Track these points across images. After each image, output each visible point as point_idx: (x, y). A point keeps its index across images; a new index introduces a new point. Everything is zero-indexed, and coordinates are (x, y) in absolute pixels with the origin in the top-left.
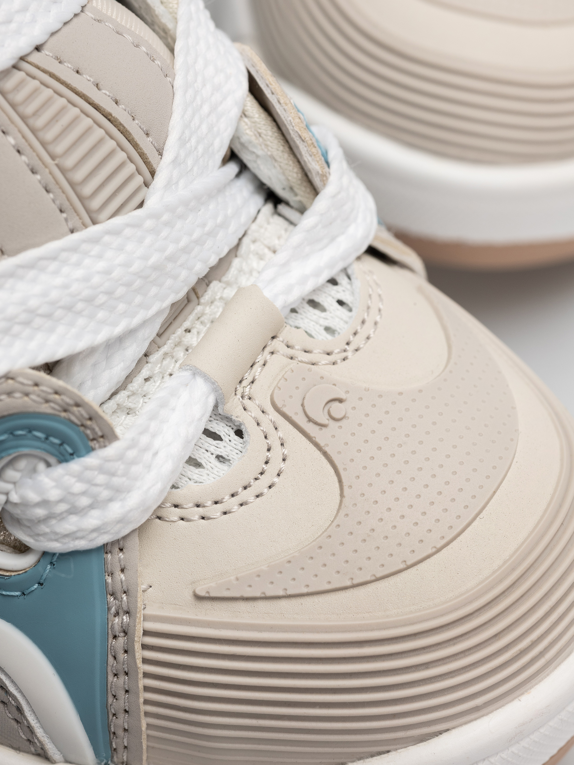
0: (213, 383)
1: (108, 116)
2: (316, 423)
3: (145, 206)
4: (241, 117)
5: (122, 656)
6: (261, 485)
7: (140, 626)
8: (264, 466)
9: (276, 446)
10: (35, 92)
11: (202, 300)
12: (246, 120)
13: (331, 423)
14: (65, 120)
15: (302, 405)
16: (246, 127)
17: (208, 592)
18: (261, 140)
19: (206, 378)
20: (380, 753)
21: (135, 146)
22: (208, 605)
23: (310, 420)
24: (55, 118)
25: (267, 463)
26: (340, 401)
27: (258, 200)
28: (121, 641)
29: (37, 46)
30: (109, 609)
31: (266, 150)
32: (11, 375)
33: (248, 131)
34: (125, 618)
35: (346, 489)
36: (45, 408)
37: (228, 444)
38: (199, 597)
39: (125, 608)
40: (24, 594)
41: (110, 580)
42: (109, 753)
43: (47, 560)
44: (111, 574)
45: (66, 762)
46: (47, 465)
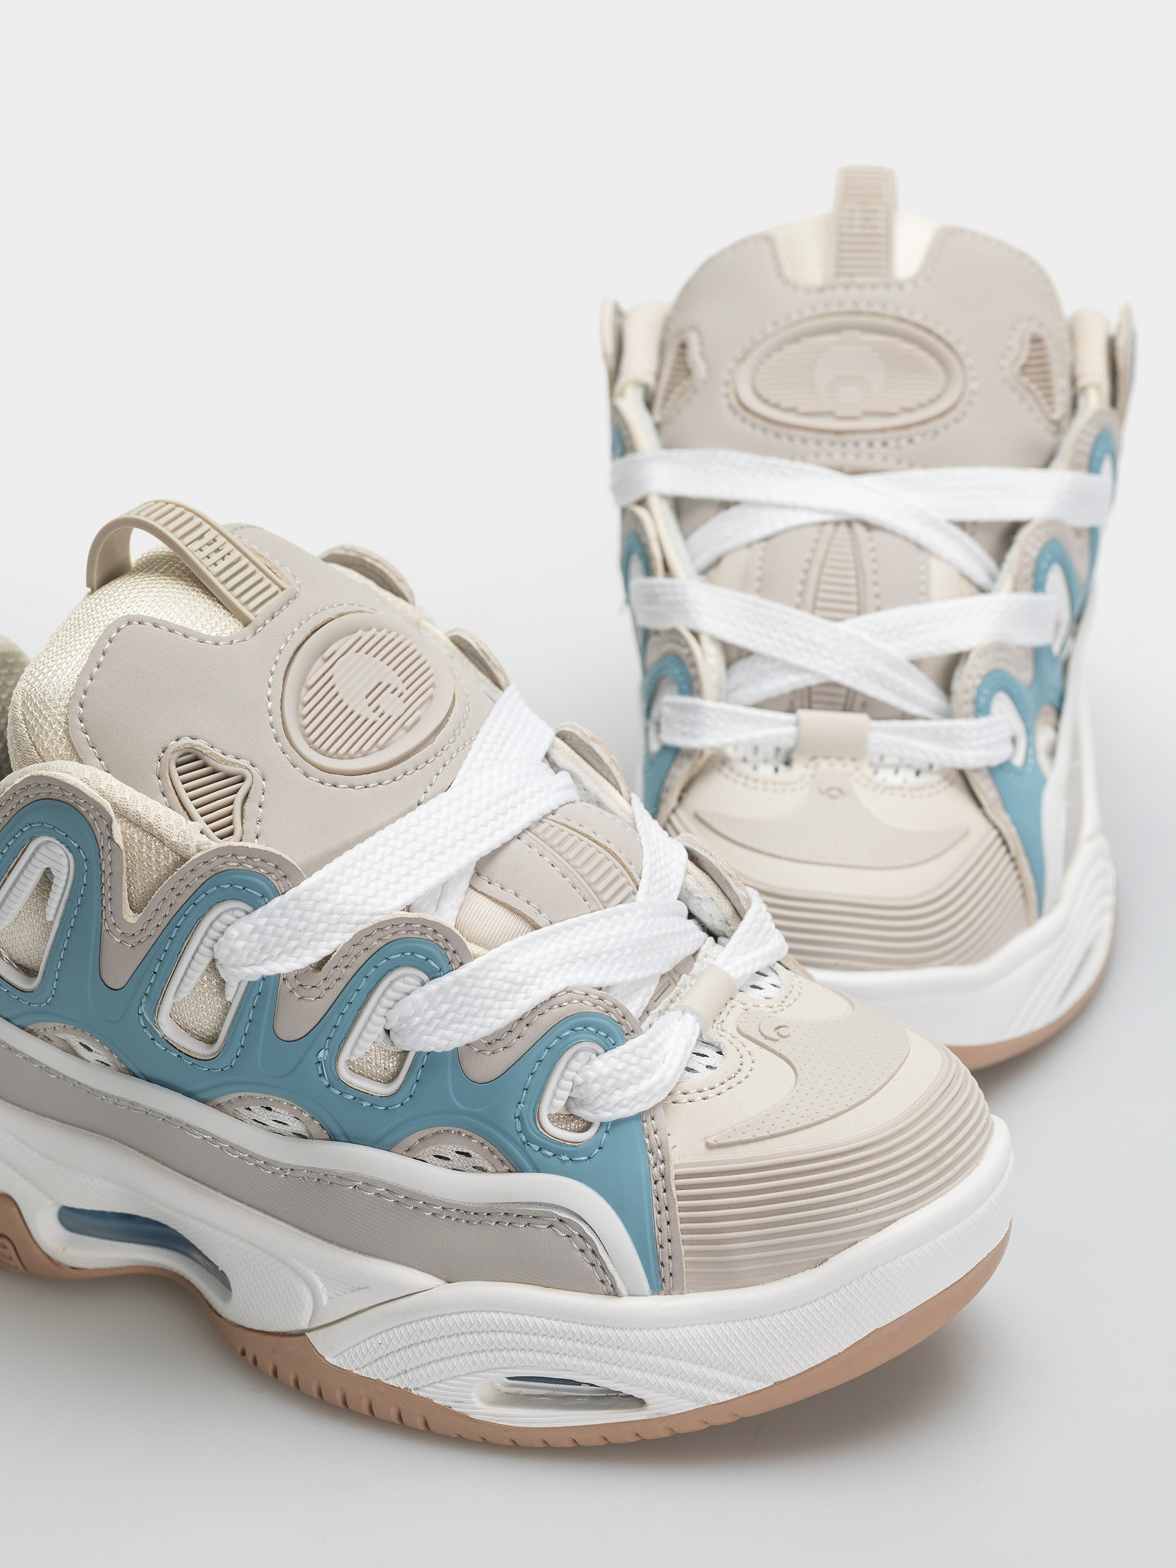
0: (698, 1015)
2: (770, 1040)
4: (685, 874)
5: (662, 1196)
6: (740, 1077)
7: (673, 1172)
8: (740, 1066)
9: (746, 1055)
10: (556, 833)
11: (678, 984)
12: (690, 876)
13: (781, 1039)
15: (759, 1031)
16: (690, 880)
17: (716, 1141)
18: (701, 888)
19: (692, 1012)
21: (625, 867)
22: (716, 1151)
23: (766, 1038)
25: (741, 1064)
26: (784, 1027)
27: (705, 934)
28: (661, 1184)
29: (553, 810)
30: (649, 1161)
31: (706, 895)
32: (569, 989)
33: (692, 883)
34: (662, 1166)
35: (799, 1072)
36: (593, 1010)
37: (713, 1058)
38: (710, 1147)
39: (661, 1158)
40: (590, 1158)
41: (647, 1141)
42: (659, 1283)
43: (604, 1129)
44: (648, 1137)
45: (630, 1295)
46: (597, 1055)
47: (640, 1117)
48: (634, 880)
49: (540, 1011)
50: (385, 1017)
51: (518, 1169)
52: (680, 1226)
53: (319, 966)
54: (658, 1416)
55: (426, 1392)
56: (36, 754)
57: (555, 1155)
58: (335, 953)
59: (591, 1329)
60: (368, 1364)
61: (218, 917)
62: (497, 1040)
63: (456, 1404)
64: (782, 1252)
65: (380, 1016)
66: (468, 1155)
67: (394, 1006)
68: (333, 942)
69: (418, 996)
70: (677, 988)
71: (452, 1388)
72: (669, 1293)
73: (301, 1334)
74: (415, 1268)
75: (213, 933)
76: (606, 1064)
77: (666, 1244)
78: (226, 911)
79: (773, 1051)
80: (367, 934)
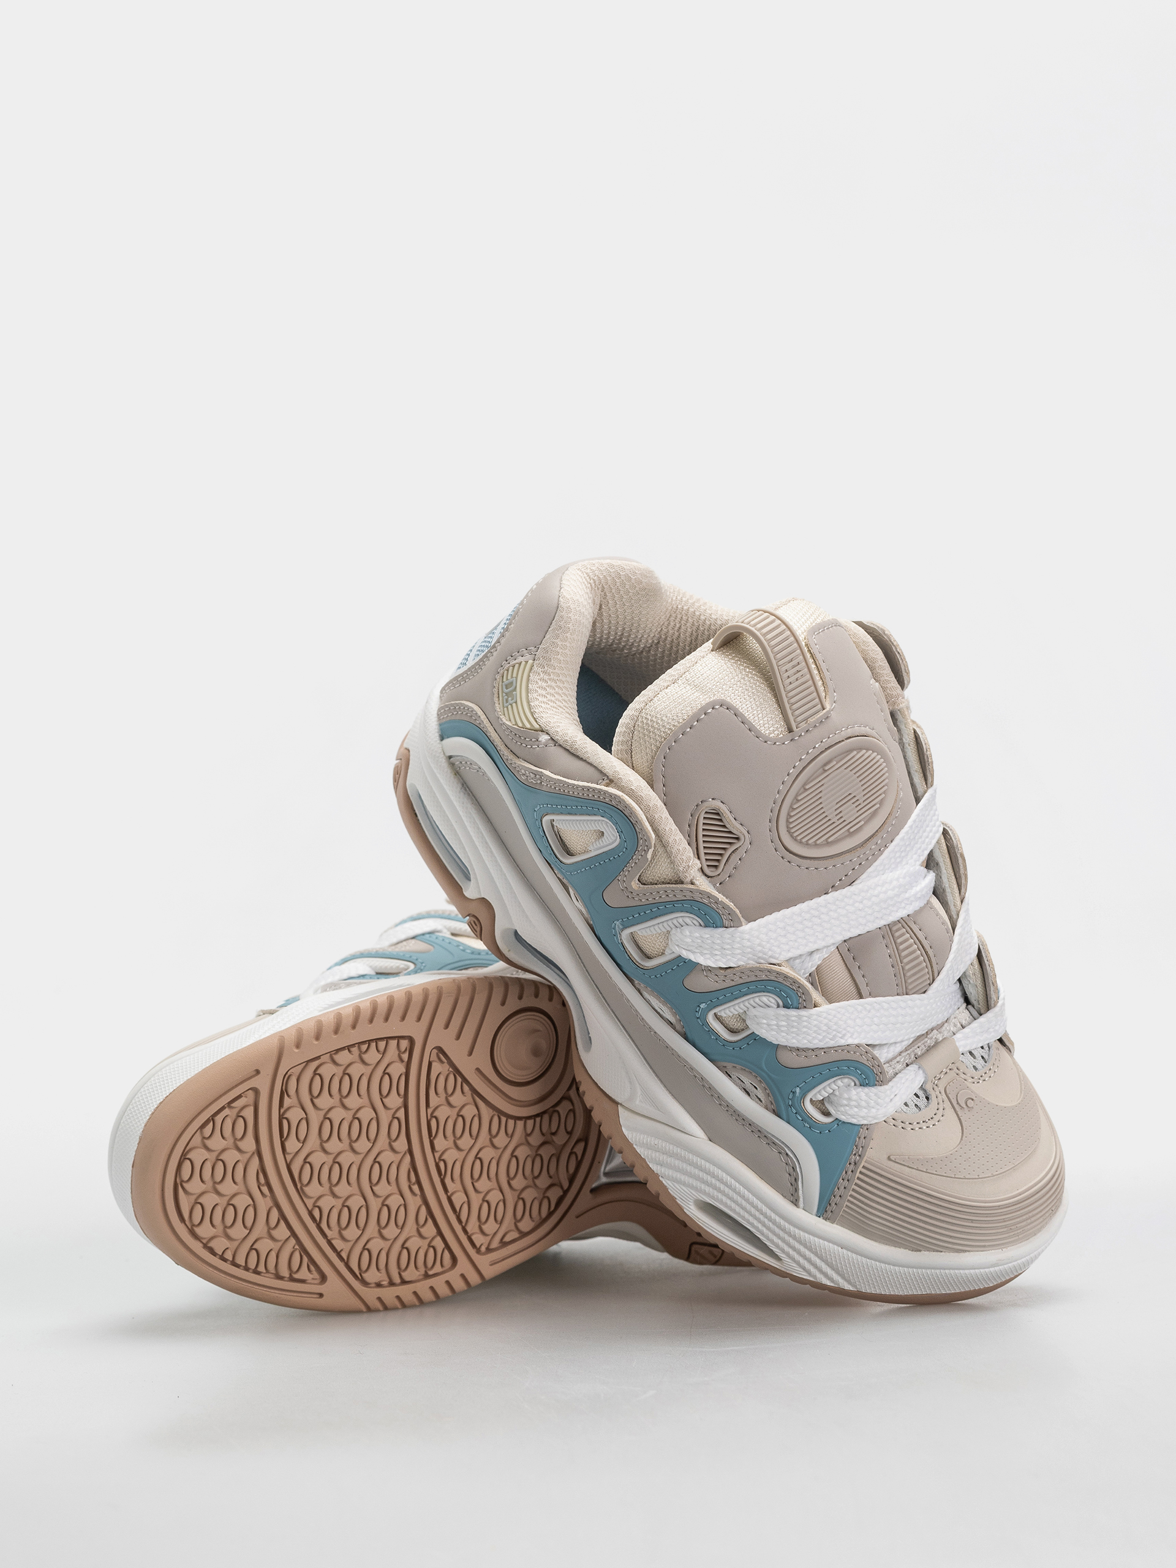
0: (925, 1075)
1: (926, 953)
2: (960, 1106)
3: (927, 993)
5: (850, 1172)
6: (930, 1123)
8: (933, 1116)
9: (941, 1109)
10: (903, 935)
13: (966, 1108)
14: (910, 950)
15: (957, 1097)
16: (970, 970)
17: (895, 1157)
18: (975, 979)
19: (923, 1072)
20: (938, 1251)
21: (932, 967)
22: (892, 1164)
23: (958, 1103)
24: (907, 948)
25: (935, 1115)
26: (972, 1100)
27: (962, 1000)
28: (852, 1167)
30: (852, 1152)
31: (975, 984)
33: (970, 972)
35: (964, 1137)
37: (922, 1102)
38: (890, 1160)
39: (860, 1153)
40: (820, 1132)
41: (857, 1141)
42: (825, 1210)
43: (837, 1122)
44: (859, 1138)
45: (803, 1209)
46: (855, 1085)
48: (933, 975)
51: (778, 1113)
52: (854, 1187)
54: (787, 1271)
55: (668, 1183)
57: (801, 1120)
61: (682, 918)
62: (803, 1051)
64: (898, 1235)
70: (926, 1039)
71: (682, 1190)
72: (826, 1219)
73: (617, 1103)
74: (695, 1120)
75: (675, 922)
76: (857, 1092)
77: (838, 1197)
78: (689, 918)
79: (957, 1115)
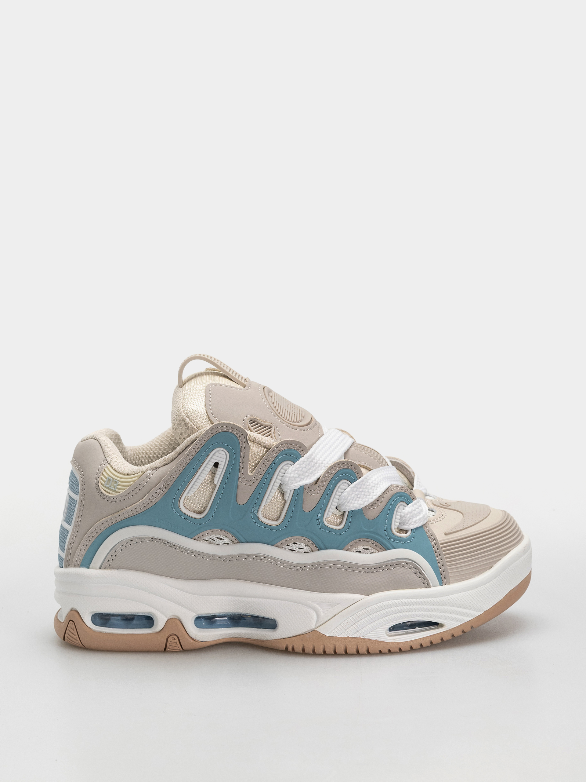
5: (437, 551)
7: (438, 543)
9: (441, 510)
17: (447, 532)
22: (448, 535)
26: (447, 503)
28: (436, 547)
32: (392, 485)
34: (435, 541)
35: (461, 513)
36: (401, 491)
38: (446, 534)
39: (433, 539)
40: (411, 541)
41: (427, 534)
43: (413, 531)
45: (434, 586)
46: (406, 506)
47: (422, 527)
49: (386, 493)
50: (338, 499)
51: (387, 549)
52: (445, 560)
53: (316, 482)
54: (449, 629)
55: (367, 636)
56: (197, 429)
57: (399, 542)
58: (321, 477)
59: (424, 599)
60: (343, 632)
61: (282, 468)
62: (374, 504)
63: (379, 638)
65: (336, 499)
66: (368, 549)
67: (341, 495)
68: (320, 473)
69: (349, 489)
71: (377, 632)
72: (445, 584)
73: (314, 630)
74: (355, 593)
75: (281, 474)
76: (409, 508)
77: (442, 567)
78: (284, 466)
79: (449, 509)
80: (331, 468)
